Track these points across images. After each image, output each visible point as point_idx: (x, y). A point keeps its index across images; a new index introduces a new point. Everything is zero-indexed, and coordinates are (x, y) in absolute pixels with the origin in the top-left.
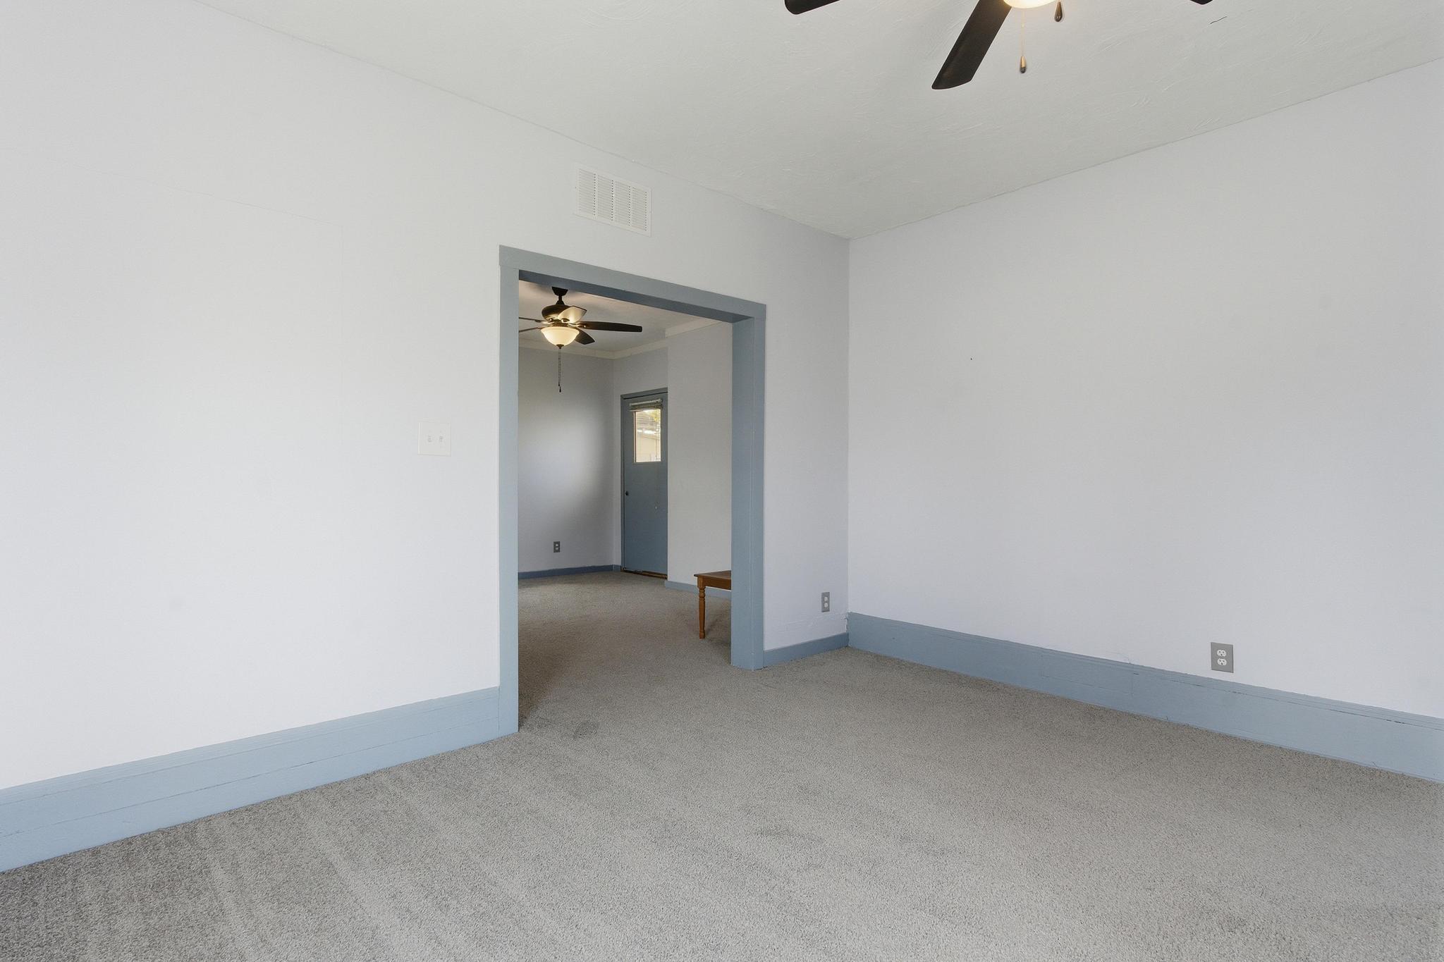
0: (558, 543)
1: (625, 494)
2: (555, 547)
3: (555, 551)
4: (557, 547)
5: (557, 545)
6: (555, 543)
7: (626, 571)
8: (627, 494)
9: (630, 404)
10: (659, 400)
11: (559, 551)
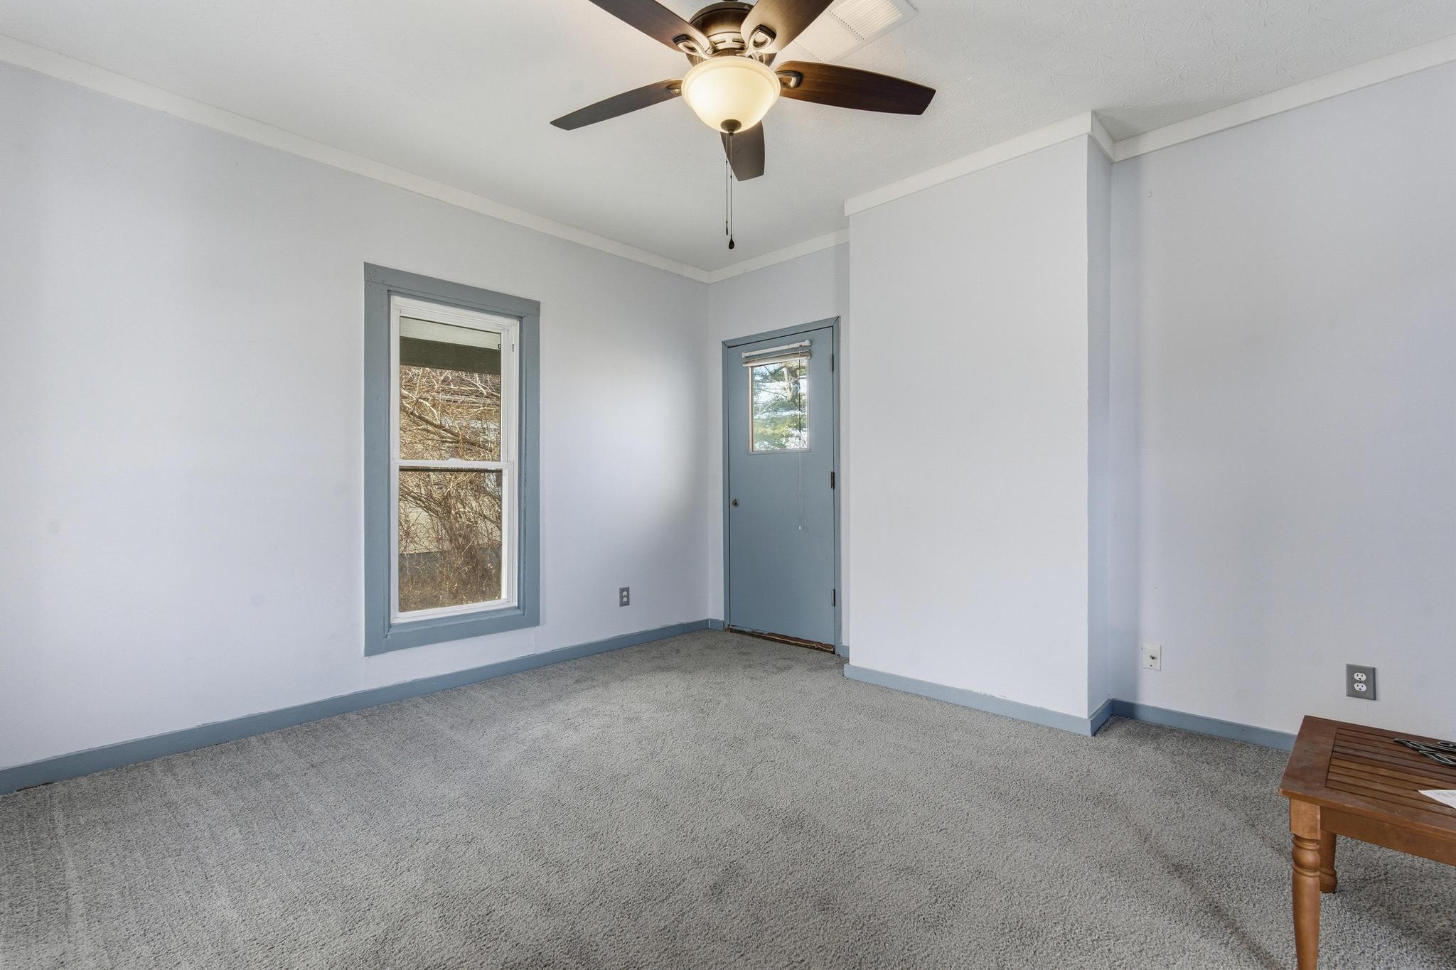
0: (627, 590)
1: (732, 503)
2: (622, 597)
3: (623, 604)
4: (625, 598)
5: (625, 593)
6: (622, 590)
7: (732, 631)
8: (735, 504)
9: (744, 355)
10: (806, 343)
11: (627, 603)
